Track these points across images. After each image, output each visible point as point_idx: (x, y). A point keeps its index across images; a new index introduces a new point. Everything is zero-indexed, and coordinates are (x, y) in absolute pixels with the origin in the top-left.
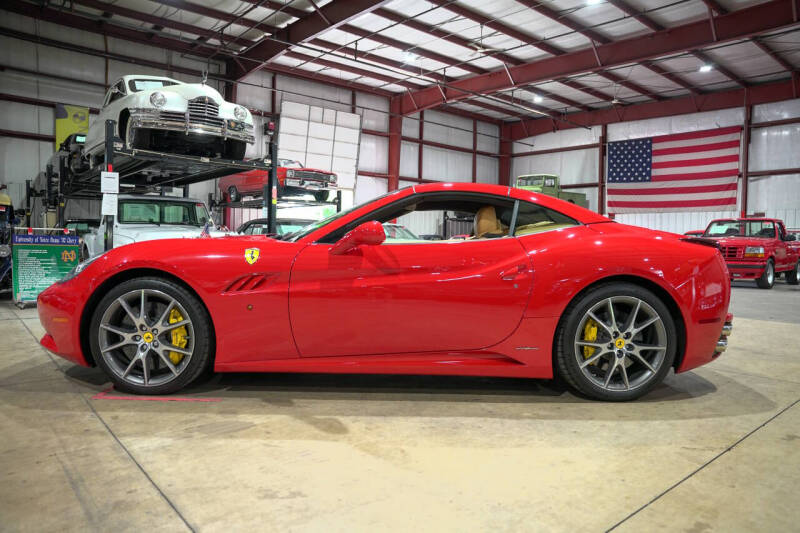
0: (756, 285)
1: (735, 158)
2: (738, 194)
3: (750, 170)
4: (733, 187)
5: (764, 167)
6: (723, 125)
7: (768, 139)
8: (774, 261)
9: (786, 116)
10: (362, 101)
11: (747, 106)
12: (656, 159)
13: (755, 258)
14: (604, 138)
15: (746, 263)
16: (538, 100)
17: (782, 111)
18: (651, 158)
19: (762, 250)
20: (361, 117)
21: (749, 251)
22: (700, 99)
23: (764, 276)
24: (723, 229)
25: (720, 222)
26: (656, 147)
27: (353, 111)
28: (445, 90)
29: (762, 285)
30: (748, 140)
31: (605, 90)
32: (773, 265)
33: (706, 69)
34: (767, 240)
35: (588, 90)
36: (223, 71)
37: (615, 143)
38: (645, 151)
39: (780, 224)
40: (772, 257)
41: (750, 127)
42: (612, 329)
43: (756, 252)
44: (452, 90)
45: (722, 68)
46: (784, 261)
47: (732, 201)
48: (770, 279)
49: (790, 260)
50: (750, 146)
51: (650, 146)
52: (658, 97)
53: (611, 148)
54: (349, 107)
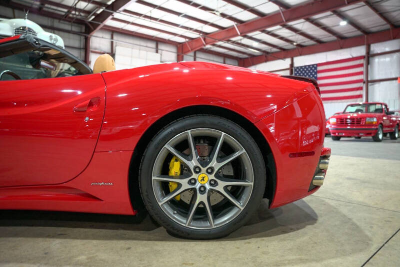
0: (372, 140)
1: (361, 73)
2: (363, 92)
3: (369, 79)
4: (361, 88)
5: (377, 77)
6: (355, 55)
7: (378, 62)
8: (382, 126)
9: (387, 49)
10: (161, 47)
11: (367, 45)
12: (319, 75)
13: (371, 124)
14: (292, 65)
15: (367, 127)
16: (255, 44)
17: (385, 47)
18: (316, 74)
19: (375, 120)
20: (161, 55)
21: (368, 120)
22: (342, 41)
23: (377, 134)
24: (354, 109)
25: (352, 105)
26: (319, 68)
27: (157, 52)
28: (205, 39)
29: (376, 139)
30: (368, 63)
31: (291, 38)
32: (382, 129)
33: (343, 23)
34: (378, 114)
35: (282, 38)
36: (83, 30)
37: (298, 68)
38: (313, 71)
39: (386, 106)
40: (381, 124)
41: (369, 56)
42: (193, 163)
43: (372, 121)
44: (208, 39)
45: (352, 23)
46: (389, 127)
47: (360, 96)
48: (381, 136)
49: (392, 126)
50: (369, 66)
51: (316, 68)
52: (319, 42)
53: (295, 70)
54: (154, 50)
